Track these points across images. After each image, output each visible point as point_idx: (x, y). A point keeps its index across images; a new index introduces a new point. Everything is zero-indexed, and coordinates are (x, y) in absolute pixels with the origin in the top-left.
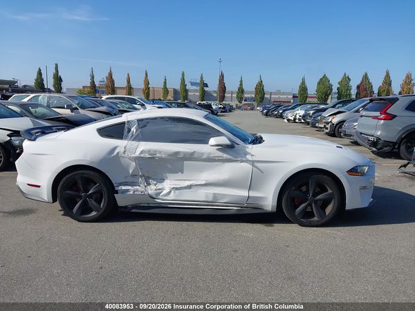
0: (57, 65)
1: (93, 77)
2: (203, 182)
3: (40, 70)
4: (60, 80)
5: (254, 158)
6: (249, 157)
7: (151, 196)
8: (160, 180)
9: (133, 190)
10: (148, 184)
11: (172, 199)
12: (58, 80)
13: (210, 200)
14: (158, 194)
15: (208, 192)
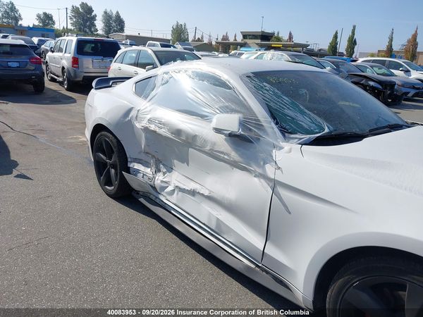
0: (354, 27)
1: (391, 40)
2: (206, 193)
3: (337, 33)
4: (355, 43)
5: (279, 177)
6: (270, 170)
7: (154, 188)
8: (170, 169)
9: (143, 173)
10: (158, 170)
11: (175, 202)
12: (352, 43)
13: (213, 228)
14: (163, 188)
15: (211, 211)
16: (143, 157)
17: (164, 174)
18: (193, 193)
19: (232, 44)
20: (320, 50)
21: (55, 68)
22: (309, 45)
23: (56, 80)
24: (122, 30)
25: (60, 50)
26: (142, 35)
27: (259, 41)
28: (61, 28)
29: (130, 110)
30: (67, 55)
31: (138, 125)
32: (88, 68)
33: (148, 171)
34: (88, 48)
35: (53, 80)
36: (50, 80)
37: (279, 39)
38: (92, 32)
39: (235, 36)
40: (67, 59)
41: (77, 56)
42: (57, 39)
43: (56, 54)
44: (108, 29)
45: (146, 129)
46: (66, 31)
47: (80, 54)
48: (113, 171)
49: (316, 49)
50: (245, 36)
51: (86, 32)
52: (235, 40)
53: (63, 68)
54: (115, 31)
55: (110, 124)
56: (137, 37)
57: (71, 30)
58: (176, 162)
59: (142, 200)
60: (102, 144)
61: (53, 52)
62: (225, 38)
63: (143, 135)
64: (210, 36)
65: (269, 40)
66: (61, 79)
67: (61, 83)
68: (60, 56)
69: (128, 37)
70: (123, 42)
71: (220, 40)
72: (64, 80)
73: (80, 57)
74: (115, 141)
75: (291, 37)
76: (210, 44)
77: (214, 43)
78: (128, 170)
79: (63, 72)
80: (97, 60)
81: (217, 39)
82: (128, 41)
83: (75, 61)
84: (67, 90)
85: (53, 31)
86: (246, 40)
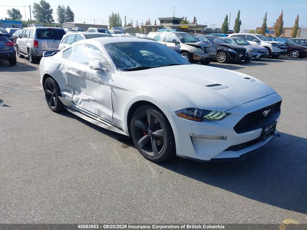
3: (227, 16)
4: (240, 23)
5: (113, 84)
6: (110, 82)
7: (73, 102)
8: (80, 92)
9: (68, 96)
10: (75, 94)
11: (82, 107)
12: (238, 23)
13: (97, 114)
14: (77, 101)
15: (96, 107)
16: (67, 88)
17: (77, 94)
18: (89, 100)
19: (153, 27)
20: (216, 29)
21: (23, 49)
22: (207, 26)
23: (24, 56)
24: (72, 19)
25: (26, 36)
26: (86, 23)
27: (171, 24)
28: (27, 20)
29: (60, 65)
30: (30, 39)
31: (64, 72)
32: (45, 47)
33: (70, 95)
34: (45, 35)
35: (22, 57)
36: (20, 57)
37: (186, 23)
38: (50, 22)
39: (155, 21)
40: (31, 42)
41: (37, 40)
42: (24, 28)
43: (23, 39)
44: (62, 20)
45: (67, 73)
46: (30, 23)
47: (39, 39)
48: (54, 98)
49: (214, 28)
50: (162, 21)
51: (45, 22)
52: (156, 24)
53: (28, 48)
54: (67, 21)
55: (51, 73)
56: (83, 24)
57: (34, 21)
58: (82, 88)
59: (69, 110)
60: (48, 85)
61: (21, 38)
62: (148, 23)
63: (66, 76)
64: (137, 22)
65: (178, 23)
66: (27, 56)
67: (28, 59)
68: (25, 40)
69: (77, 25)
70: (73, 29)
71: (144, 25)
72: (29, 56)
73: (39, 40)
74: (54, 81)
75: (195, 20)
76: (138, 28)
77: (140, 27)
78: (61, 95)
79: (28, 51)
80: (51, 42)
81: (142, 24)
82: (77, 28)
83: (36, 43)
84: (32, 62)
85: (21, 22)
86: (162, 24)
